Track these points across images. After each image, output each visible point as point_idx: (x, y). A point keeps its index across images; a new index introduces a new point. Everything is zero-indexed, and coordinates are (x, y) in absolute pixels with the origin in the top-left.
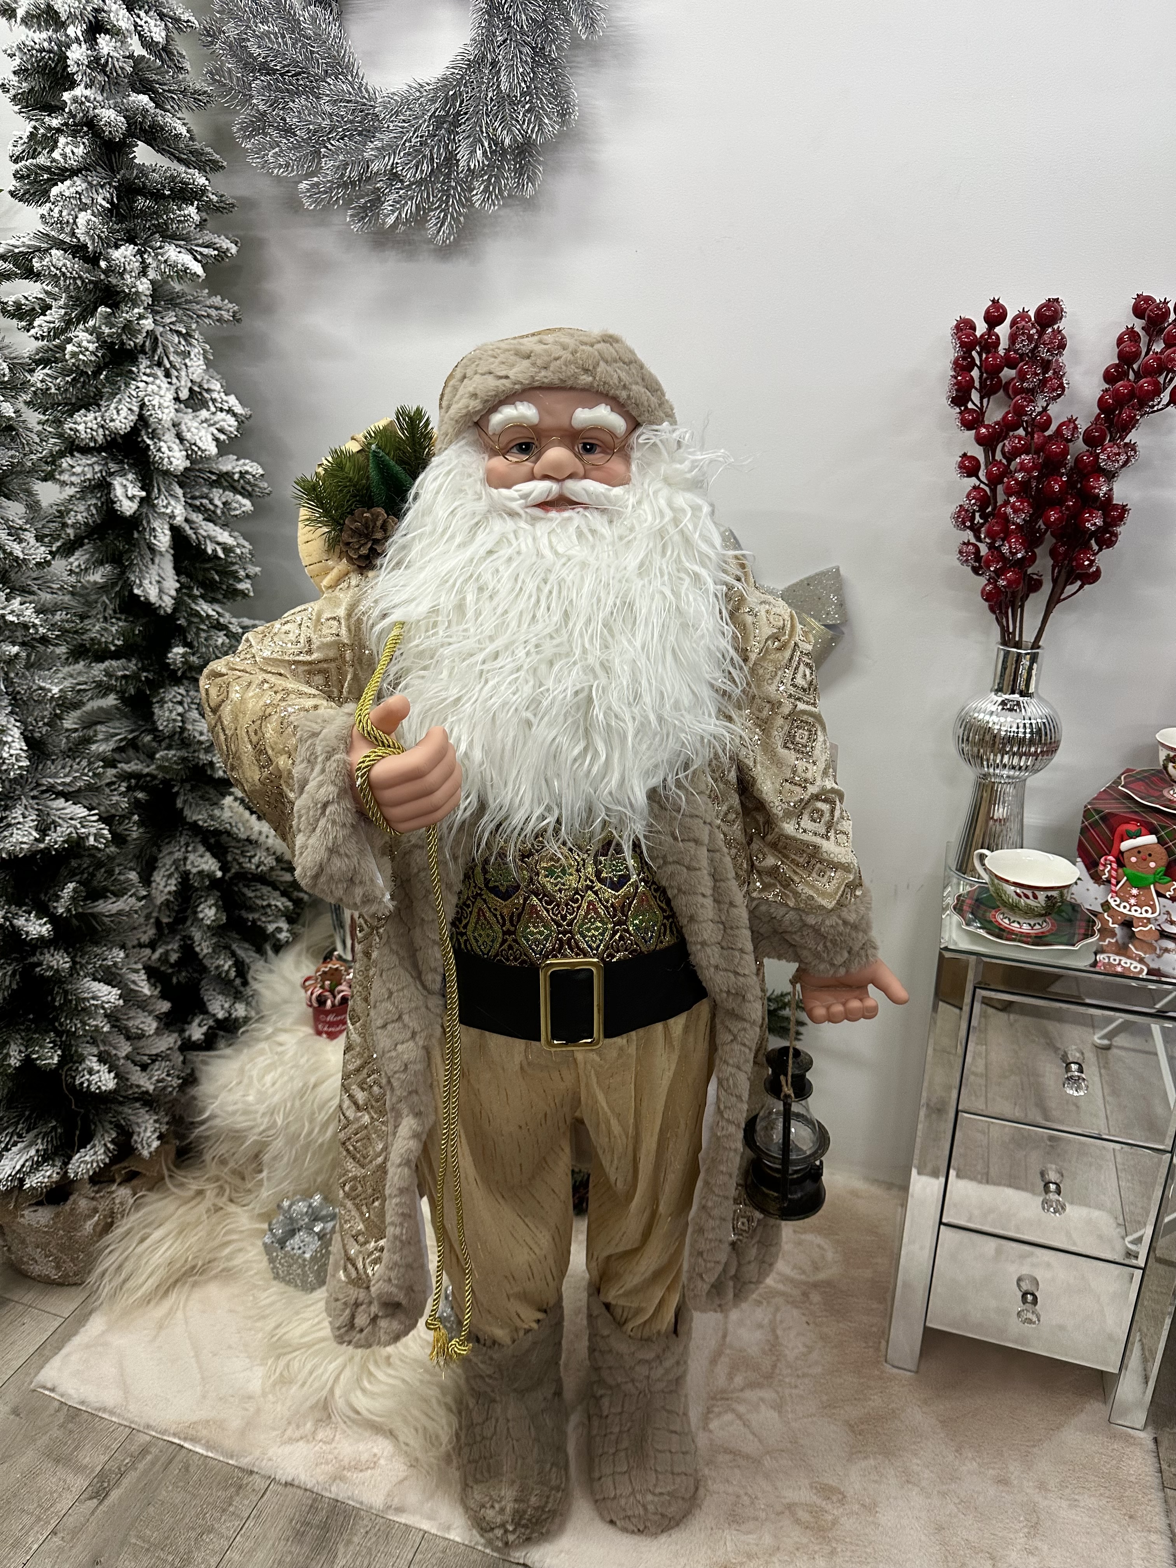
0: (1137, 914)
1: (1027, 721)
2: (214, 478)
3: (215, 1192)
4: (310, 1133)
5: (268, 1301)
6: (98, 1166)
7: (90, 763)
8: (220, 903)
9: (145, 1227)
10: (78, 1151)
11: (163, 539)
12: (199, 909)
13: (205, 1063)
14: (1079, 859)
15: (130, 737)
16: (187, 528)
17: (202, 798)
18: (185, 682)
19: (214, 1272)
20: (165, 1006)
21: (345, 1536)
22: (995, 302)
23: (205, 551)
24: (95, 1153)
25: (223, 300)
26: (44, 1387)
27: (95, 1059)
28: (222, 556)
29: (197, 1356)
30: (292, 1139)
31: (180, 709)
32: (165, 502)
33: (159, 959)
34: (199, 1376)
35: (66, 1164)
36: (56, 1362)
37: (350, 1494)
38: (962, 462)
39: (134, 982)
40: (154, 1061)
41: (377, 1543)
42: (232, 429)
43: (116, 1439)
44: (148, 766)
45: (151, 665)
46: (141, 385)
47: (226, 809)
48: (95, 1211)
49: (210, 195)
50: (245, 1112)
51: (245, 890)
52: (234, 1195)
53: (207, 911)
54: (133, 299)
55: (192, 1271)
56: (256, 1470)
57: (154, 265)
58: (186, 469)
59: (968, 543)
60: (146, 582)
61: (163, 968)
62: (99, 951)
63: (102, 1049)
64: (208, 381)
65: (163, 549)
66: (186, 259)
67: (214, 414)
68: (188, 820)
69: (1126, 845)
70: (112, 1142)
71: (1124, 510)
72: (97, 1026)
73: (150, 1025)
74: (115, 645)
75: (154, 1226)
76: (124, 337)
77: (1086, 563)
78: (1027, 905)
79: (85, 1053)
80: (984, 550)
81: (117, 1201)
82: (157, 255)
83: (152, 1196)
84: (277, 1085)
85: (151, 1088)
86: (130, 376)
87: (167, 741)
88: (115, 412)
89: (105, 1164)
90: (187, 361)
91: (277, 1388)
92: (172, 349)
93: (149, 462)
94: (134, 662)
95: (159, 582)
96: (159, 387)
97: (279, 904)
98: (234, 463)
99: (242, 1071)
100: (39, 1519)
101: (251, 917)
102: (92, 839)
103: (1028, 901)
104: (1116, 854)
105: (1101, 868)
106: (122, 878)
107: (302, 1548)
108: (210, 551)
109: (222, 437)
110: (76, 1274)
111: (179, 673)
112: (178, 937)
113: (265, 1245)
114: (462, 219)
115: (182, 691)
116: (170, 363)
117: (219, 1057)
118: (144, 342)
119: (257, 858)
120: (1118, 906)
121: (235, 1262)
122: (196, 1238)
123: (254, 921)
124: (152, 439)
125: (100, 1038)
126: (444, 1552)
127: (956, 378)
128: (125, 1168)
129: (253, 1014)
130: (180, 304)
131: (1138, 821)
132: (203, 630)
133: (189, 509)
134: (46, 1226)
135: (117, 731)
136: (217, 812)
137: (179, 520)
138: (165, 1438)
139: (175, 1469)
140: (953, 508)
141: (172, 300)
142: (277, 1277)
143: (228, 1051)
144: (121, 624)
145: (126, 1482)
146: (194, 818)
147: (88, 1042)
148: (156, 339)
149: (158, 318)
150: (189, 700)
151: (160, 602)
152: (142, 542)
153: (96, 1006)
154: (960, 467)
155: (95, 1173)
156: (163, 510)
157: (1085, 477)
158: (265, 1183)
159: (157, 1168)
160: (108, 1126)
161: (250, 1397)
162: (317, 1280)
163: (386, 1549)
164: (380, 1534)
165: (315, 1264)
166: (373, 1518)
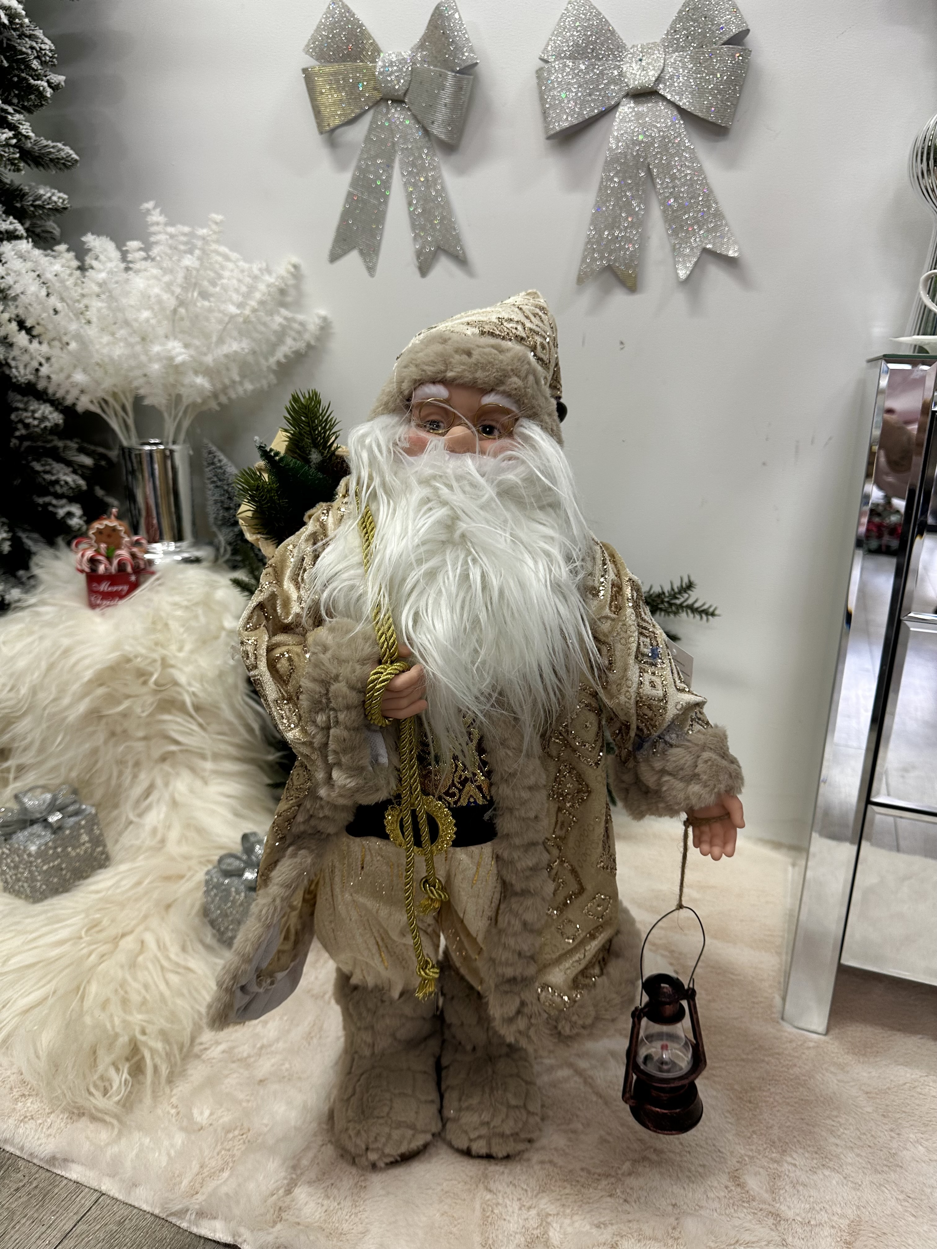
97: (69, 479)
101: (41, 501)
126: (120, 1223)
129: (29, 599)
162: (47, 886)
163: (36, 1215)
164: (36, 1192)
165: (44, 862)
166: (33, 1171)
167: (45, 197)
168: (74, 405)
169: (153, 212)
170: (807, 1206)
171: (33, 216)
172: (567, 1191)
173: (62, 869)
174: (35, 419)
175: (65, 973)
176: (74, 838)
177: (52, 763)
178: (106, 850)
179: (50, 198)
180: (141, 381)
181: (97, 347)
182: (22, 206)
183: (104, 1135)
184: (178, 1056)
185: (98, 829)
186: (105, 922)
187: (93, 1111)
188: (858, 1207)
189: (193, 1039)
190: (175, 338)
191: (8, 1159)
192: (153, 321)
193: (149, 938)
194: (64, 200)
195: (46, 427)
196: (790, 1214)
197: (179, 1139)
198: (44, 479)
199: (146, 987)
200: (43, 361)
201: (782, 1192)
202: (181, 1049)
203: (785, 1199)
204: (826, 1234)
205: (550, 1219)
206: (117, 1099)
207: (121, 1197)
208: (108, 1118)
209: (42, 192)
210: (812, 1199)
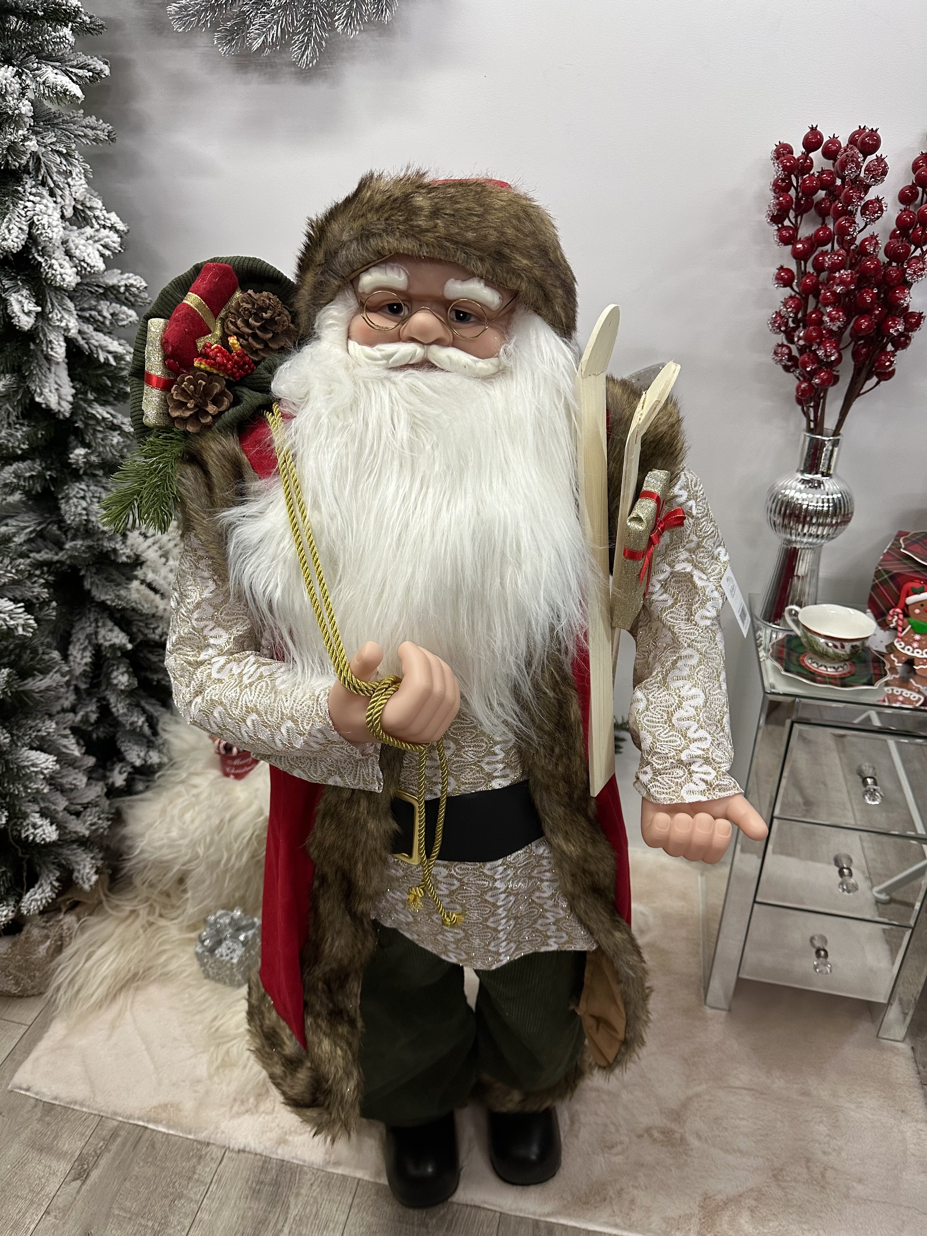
0: (918, 656)
1: (830, 497)
2: (101, 291)
3: (147, 910)
4: (229, 859)
5: (202, 998)
6: (47, 901)
7: (12, 559)
8: (131, 670)
9: (91, 946)
10: (28, 891)
11: (59, 351)
12: (113, 676)
13: (131, 807)
14: (869, 610)
15: (38, 529)
16: (80, 339)
17: (107, 579)
18: (85, 478)
19: (152, 978)
20: (91, 761)
21: (294, 1190)
22: (813, 129)
23: (97, 359)
24: (43, 891)
25: (98, 120)
26: (20, 1088)
27: (37, 815)
28: (114, 364)
29: (147, 1049)
30: (213, 866)
31: (84, 504)
32: (59, 315)
33: (81, 721)
34: (152, 1067)
35: (18, 901)
36: (28, 1065)
37: (294, 1155)
38: (779, 274)
39: (65, 746)
40: (85, 808)
41: (321, 1193)
42: (116, 245)
43: (88, 1127)
44: (57, 554)
45: (52, 463)
46: (29, 204)
47: (133, 591)
48: (47, 937)
49: (83, 16)
50: (170, 846)
51: (150, 656)
52: (164, 912)
53: (120, 677)
54: (16, 120)
55: (134, 977)
56: (212, 1141)
57: (33, 86)
58: (78, 284)
59: (782, 345)
60: (46, 390)
61: (84, 728)
62: (33, 724)
63: (42, 805)
64: (90, 199)
65: (60, 360)
66: (63, 81)
67: (97, 230)
68: (96, 599)
69: (911, 600)
70: (58, 880)
71: (920, 317)
72: (37, 789)
73: (81, 780)
74: (21, 449)
75: (98, 944)
76: (10, 158)
77: (887, 364)
78: (836, 653)
79: (29, 811)
80: (795, 353)
81: (65, 927)
82: (35, 76)
83: (93, 920)
84: (197, 823)
85: (87, 833)
86: (16, 196)
87: (73, 531)
88: (6, 231)
89: (52, 899)
90: (69, 180)
91: (221, 1070)
92: (55, 170)
93: (40, 278)
94: (38, 461)
95: (57, 389)
96: (46, 206)
98: (119, 277)
99: (164, 811)
100: (32, 1202)
102: (20, 629)
103: (836, 650)
104: (902, 605)
105: (890, 618)
106: (46, 657)
107: (259, 1202)
108: (102, 360)
109: (107, 253)
110: (33, 988)
111: (81, 472)
112: (94, 700)
113: (197, 954)
114: (324, 43)
115: (83, 486)
116: (54, 182)
117: (142, 800)
118: (28, 162)
119: (160, 629)
120: (903, 649)
121: (171, 968)
122: (135, 951)
123: (159, 681)
124: (43, 256)
125: (39, 797)
127: (778, 199)
128: (69, 899)
129: (165, 760)
130: (57, 124)
131: (921, 580)
132: (100, 431)
133: (80, 320)
134: (5, 954)
135: (26, 524)
136: (123, 593)
137: (73, 333)
138: (131, 1121)
139: (143, 1147)
140: (770, 313)
141: (49, 120)
142: (208, 976)
143: (148, 794)
144: (24, 429)
145: (103, 1162)
146: (103, 598)
147: (29, 801)
148: (39, 159)
149: (39, 138)
150: (91, 495)
151: (59, 408)
152: (39, 353)
153: (36, 773)
154: (777, 279)
155: (44, 907)
156: (58, 323)
157: (893, 289)
158: (190, 901)
159: (96, 896)
160: (52, 867)
161: (199, 1081)
164: (323, 1184)
166: (315, 1172)
191: (298, 1168)
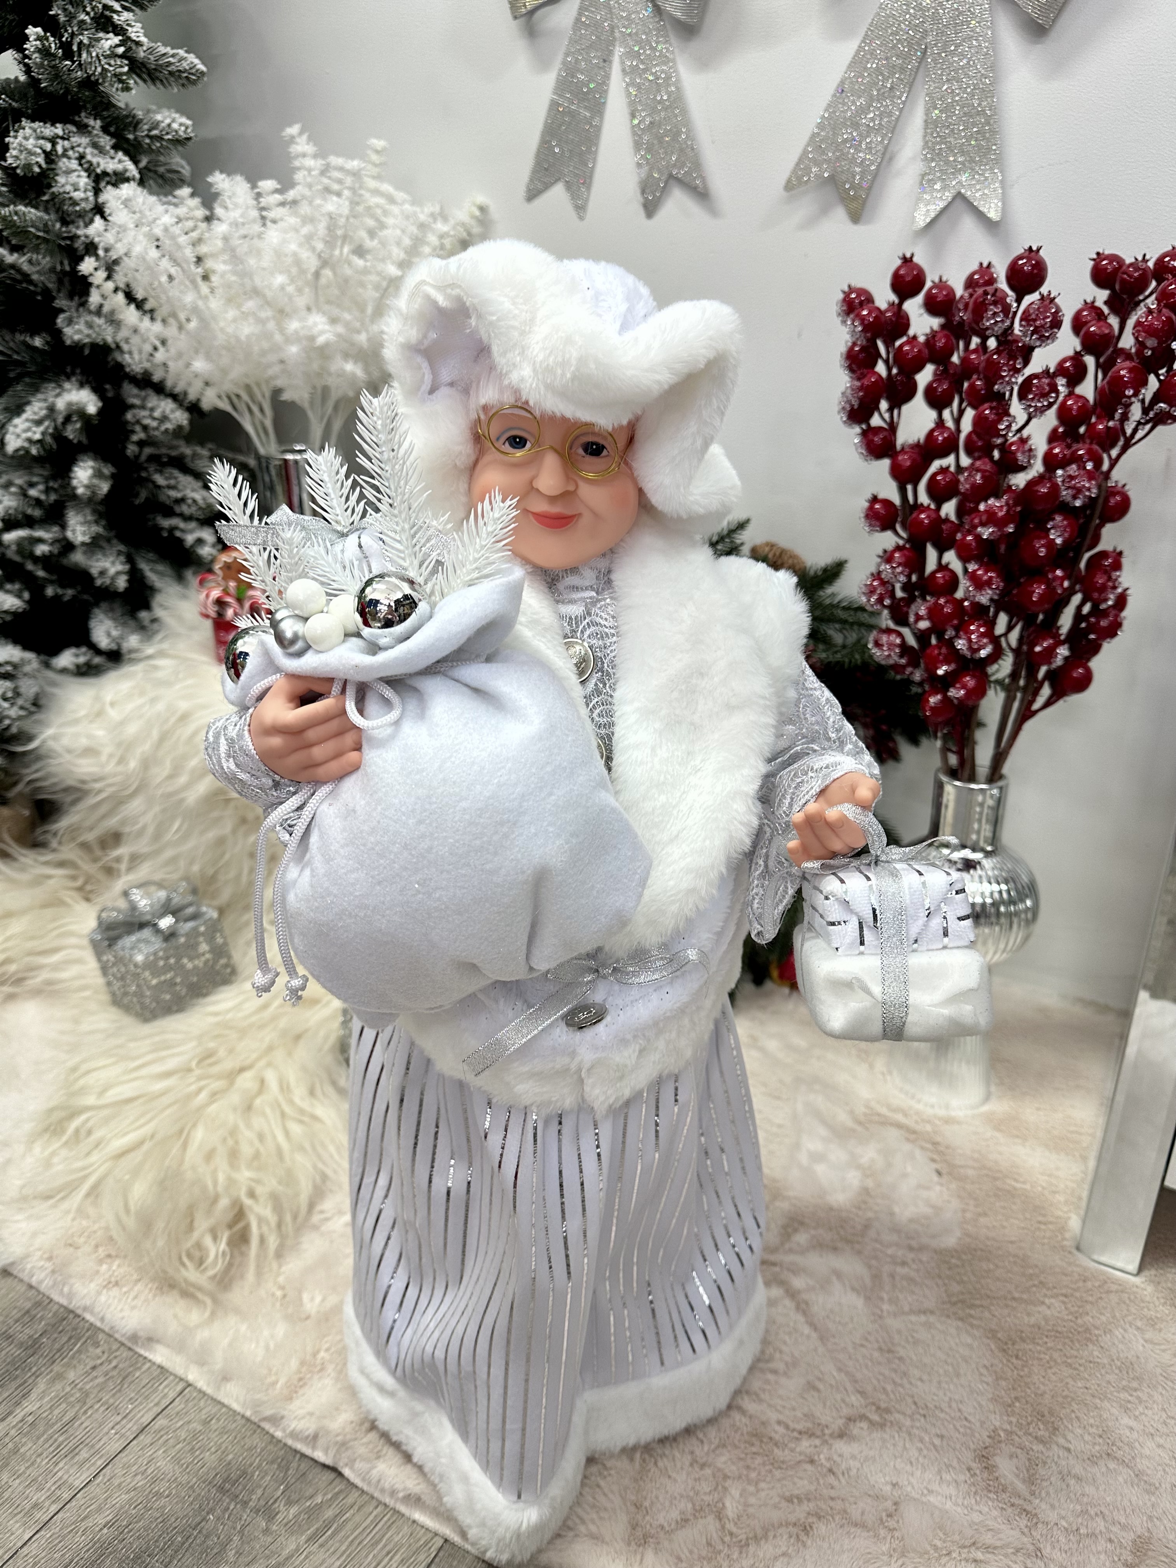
5: (91, 1028)
19: (32, 983)
21: (57, 1368)
55: (2, 978)
84: (135, 713)
97: (198, 496)
101: (166, 523)
121: (64, 975)
126: (206, 1422)
142: (114, 1000)
162: (158, 1003)
163: (111, 1401)
164: (115, 1373)
165: (154, 975)
166: (114, 1347)
167: (163, 125)
168: (198, 400)
169: (298, 140)
170: (1078, 1507)
171: (150, 151)
172: (754, 1449)
173: (175, 984)
174: (154, 419)
175: (168, 1111)
176: (191, 948)
177: (168, 854)
178: (232, 962)
179: (169, 125)
180: (276, 369)
181: (222, 324)
182: (136, 139)
183: (195, 1316)
184: (290, 1225)
185: (222, 936)
186: (222, 1053)
187: (183, 1285)
188: (1150, 1518)
189: (311, 1206)
190: (319, 310)
191: (88, 1330)
192: (290, 289)
193: (271, 1077)
194: (187, 128)
195: (167, 430)
196: (1052, 1517)
197: (281, 1329)
198: (169, 497)
199: (261, 1137)
200: (158, 344)
201: (1045, 1484)
202: (295, 1217)
203: (1048, 1493)
204: (1100, 1548)
205: (728, 1483)
206: (211, 1273)
207: (209, 1391)
208: (200, 1295)
209: (159, 117)
210: (1085, 1500)
